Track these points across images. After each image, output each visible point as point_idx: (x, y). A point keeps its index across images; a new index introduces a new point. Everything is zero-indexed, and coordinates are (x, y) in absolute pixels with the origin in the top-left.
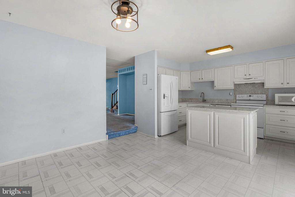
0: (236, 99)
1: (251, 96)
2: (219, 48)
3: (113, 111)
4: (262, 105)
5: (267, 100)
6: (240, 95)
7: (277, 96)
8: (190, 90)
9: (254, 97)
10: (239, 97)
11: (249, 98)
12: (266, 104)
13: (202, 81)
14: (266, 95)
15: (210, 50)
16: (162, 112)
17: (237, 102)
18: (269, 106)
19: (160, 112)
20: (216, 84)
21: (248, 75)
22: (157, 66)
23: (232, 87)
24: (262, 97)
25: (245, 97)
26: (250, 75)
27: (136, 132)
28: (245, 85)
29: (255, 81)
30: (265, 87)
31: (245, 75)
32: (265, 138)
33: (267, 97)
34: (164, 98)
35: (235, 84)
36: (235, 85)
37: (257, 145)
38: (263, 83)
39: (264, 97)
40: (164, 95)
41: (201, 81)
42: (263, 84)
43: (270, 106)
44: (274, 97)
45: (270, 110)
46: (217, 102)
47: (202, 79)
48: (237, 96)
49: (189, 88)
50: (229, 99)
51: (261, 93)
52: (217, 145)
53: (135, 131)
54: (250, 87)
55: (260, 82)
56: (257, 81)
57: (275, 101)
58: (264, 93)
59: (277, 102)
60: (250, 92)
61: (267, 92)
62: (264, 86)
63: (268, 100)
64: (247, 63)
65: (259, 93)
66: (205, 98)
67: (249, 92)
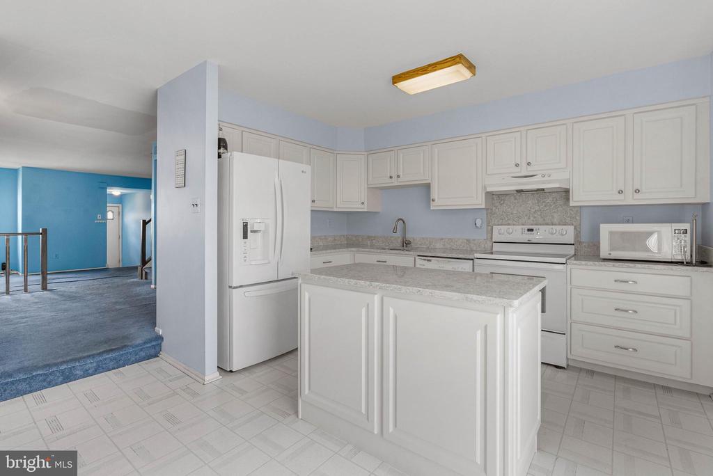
0: (492, 238)
1: (532, 230)
2: (429, 65)
3: (146, 273)
4: (563, 260)
5: (577, 243)
6: (504, 228)
7: (605, 229)
8: (365, 210)
9: (542, 234)
10: (500, 234)
11: (527, 237)
12: (576, 256)
13: (396, 184)
14: (575, 229)
15: (403, 74)
16: (235, 288)
17: (494, 249)
18: (583, 263)
19: (230, 287)
20: (435, 194)
21: (524, 164)
22: (219, 121)
23: (480, 202)
24: (562, 235)
25: (518, 233)
26: (529, 164)
27: (156, 356)
28: (517, 197)
29: (544, 183)
30: (572, 204)
31: (517, 165)
32: (571, 363)
33: (577, 235)
34: (245, 236)
35: (488, 192)
36: (490, 196)
37: (539, 417)
38: (567, 191)
39: (568, 233)
40: (245, 226)
41: (395, 182)
42: (566, 193)
43: (586, 264)
44: (596, 233)
45: (586, 274)
46: (442, 247)
47: (398, 177)
48: (496, 229)
49: (363, 206)
50: (474, 240)
51: (561, 221)
52: (391, 430)
53: (152, 352)
54: (530, 202)
55: (557, 185)
56: (550, 182)
57: (598, 248)
58: (568, 220)
59: (605, 251)
60: (532, 218)
61: (578, 218)
62: (568, 199)
63: (580, 243)
64: (521, 129)
65: (556, 221)
66: (409, 236)
67: (529, 218)
